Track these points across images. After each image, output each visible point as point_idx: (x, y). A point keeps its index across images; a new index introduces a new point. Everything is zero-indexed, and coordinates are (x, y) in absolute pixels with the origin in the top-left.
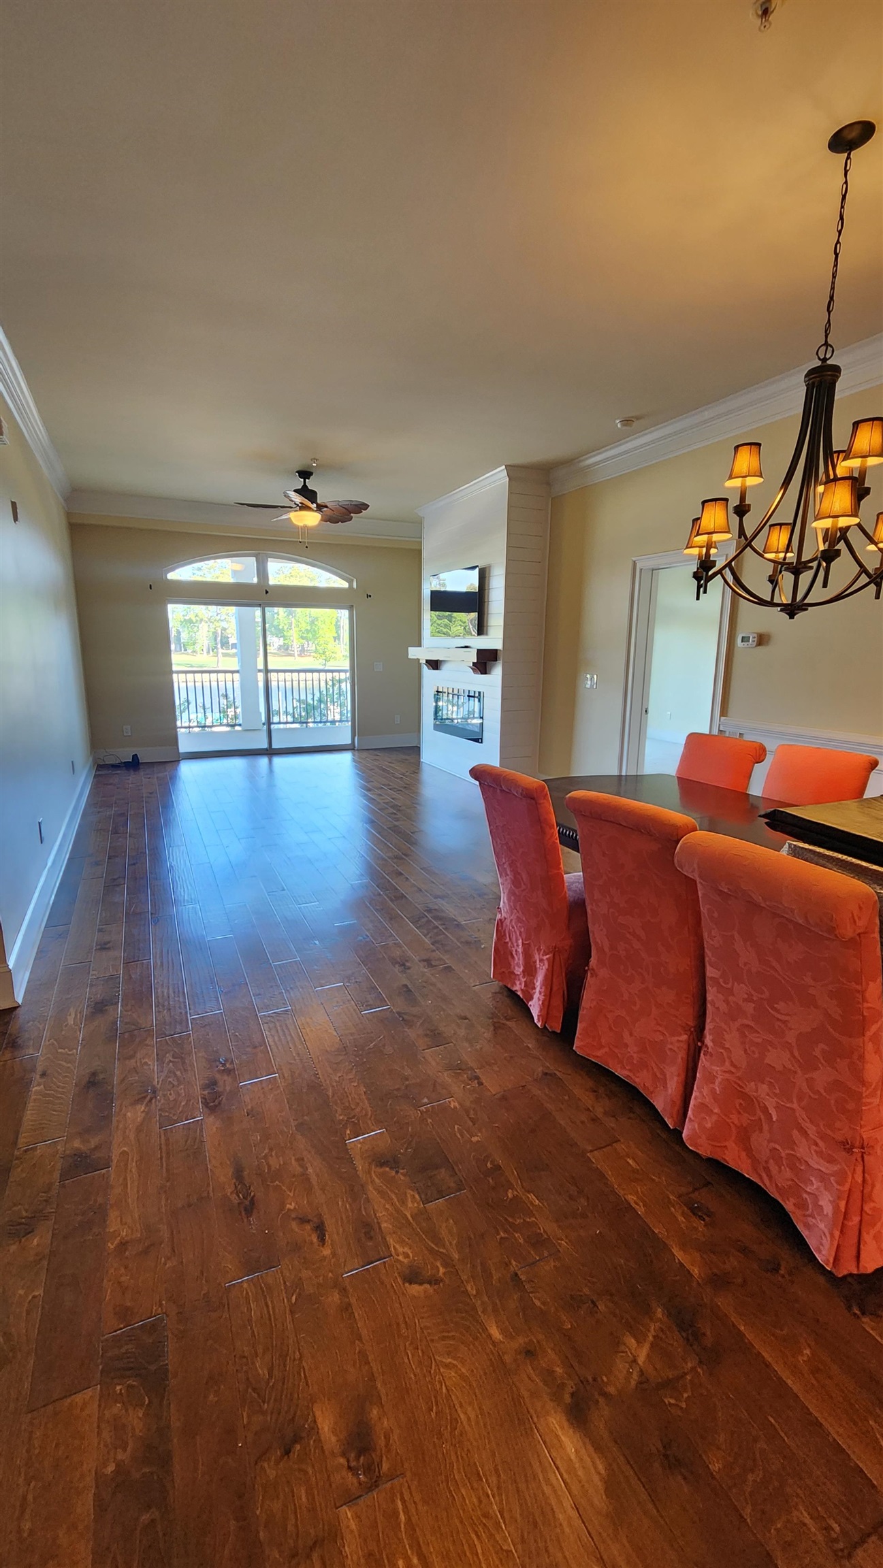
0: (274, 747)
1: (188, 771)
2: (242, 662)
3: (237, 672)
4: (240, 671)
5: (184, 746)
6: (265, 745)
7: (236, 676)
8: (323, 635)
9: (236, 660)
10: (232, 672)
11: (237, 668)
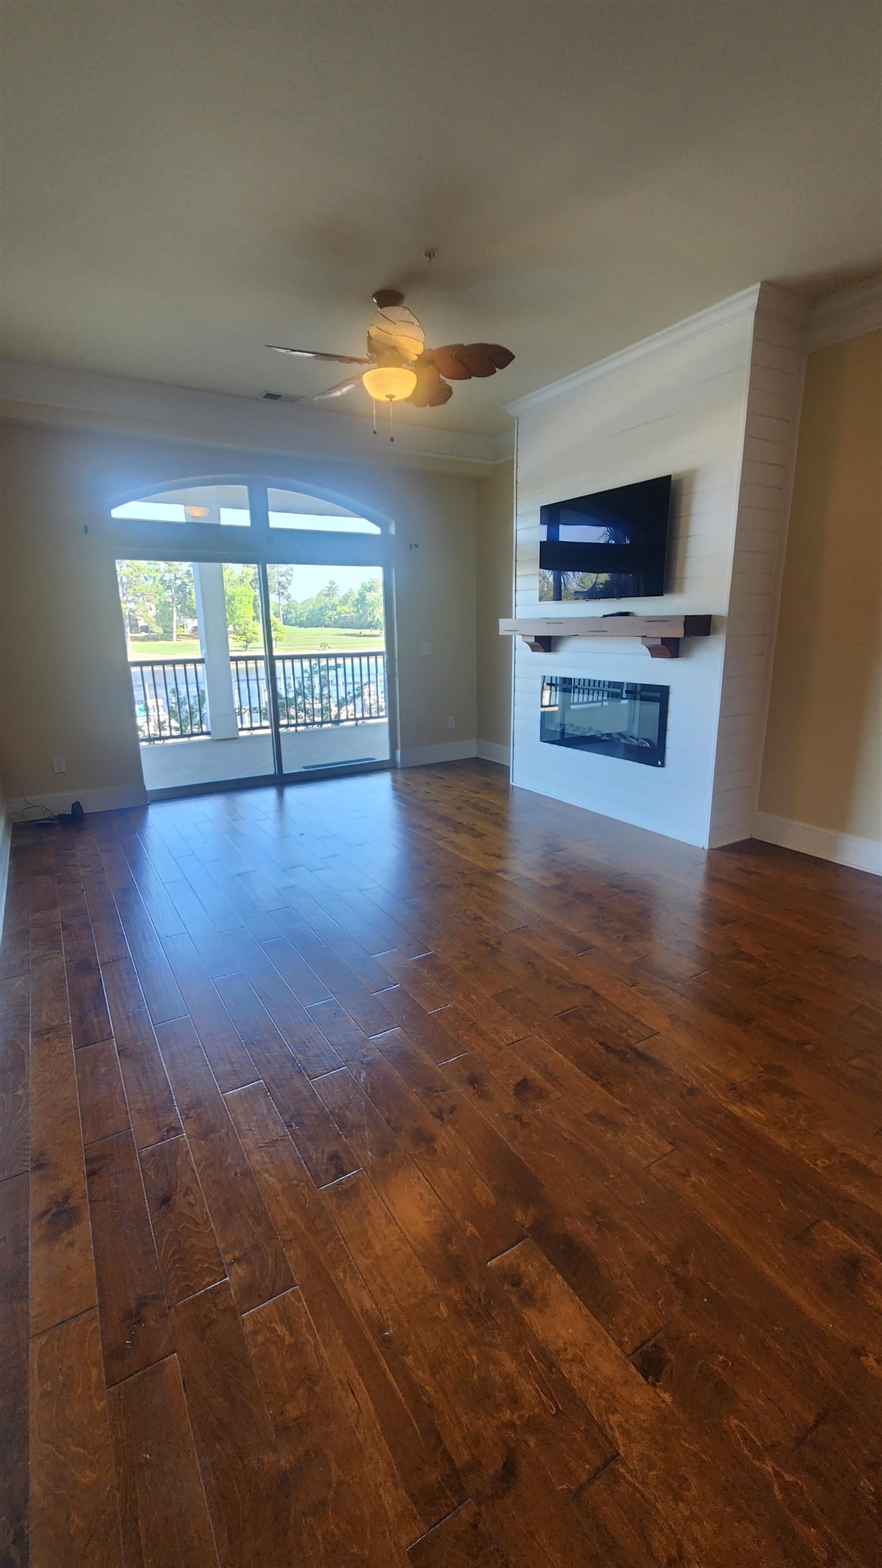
0: (285, 771)
1: (159, 818)
2: (207, 645)
3: (201, 661)
4: (206, 660)
5: (153, 781)
6: (271, 770)
7: (200, 667)
8: (242, 615)
9: (196, 643)
10: (195, 662)
11: (199, 656)
